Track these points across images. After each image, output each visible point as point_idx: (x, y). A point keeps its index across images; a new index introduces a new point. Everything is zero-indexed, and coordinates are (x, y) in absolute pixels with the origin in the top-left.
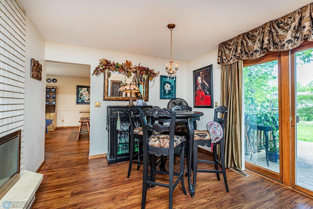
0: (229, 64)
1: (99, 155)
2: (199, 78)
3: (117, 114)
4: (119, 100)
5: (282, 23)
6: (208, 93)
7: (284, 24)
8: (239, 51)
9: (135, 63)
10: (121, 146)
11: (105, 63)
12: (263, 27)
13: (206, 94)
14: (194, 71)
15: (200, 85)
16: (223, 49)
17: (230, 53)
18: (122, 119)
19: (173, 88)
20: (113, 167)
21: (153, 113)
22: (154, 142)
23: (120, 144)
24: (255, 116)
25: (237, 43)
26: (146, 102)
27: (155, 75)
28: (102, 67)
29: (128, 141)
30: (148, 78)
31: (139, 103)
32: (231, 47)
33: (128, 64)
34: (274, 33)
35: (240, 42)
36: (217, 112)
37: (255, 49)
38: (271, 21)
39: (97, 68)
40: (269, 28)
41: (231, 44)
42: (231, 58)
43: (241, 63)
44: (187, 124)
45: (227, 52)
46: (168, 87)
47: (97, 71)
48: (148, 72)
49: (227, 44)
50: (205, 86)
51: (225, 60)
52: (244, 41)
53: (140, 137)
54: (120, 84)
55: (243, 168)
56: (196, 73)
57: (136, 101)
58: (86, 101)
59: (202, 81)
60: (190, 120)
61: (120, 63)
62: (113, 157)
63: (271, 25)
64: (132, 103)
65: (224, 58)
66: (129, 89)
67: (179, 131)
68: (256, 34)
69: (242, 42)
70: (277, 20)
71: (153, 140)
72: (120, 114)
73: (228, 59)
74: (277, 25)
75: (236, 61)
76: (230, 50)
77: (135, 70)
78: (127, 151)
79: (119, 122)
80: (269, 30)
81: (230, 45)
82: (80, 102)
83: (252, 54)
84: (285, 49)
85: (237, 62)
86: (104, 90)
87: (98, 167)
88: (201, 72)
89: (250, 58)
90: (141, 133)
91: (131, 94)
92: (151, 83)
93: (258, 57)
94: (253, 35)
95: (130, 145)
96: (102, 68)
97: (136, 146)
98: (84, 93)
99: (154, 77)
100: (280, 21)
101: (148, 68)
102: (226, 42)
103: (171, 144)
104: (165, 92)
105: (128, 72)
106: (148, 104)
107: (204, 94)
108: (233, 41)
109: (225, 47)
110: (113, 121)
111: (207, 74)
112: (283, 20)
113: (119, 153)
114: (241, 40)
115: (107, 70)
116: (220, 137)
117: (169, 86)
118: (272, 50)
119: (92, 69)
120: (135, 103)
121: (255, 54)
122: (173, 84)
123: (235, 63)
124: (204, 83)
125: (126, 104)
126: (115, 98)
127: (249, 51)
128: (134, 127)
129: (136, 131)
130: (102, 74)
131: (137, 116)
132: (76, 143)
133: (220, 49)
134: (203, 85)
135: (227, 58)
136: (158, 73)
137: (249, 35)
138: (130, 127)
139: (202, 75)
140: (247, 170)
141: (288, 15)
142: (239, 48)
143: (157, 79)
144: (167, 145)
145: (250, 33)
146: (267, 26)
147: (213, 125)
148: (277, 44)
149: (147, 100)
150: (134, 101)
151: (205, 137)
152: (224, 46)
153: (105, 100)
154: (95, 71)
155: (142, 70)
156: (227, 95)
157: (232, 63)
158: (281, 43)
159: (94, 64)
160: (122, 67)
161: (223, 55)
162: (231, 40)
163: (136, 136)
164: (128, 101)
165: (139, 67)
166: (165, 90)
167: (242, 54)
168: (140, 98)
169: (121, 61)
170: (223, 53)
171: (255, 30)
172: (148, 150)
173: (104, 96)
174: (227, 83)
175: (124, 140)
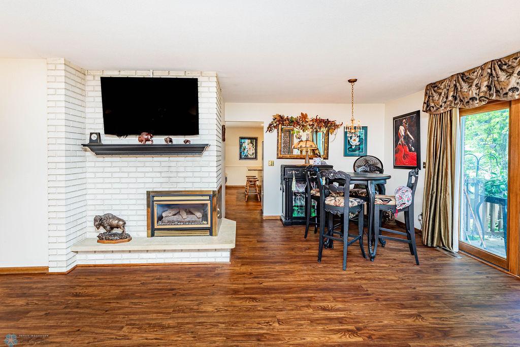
0: (438, 112)
1: (273, 217)
2: (402, 128)
3: (292, 173)
4: (293, 159)
5: (505, 64)
6: (413, 149)
7: (508, 66)
8: (450, 98)
9: (311, 116)
10: (296, 208)
11: (278, 118)
12: (482, 68)
13: (410, 150)
14: (394, 119)
15: (403, 138)
16: (430, 93)
17: (439, 98)
18: (297, 180)
19: (363, 141)
20: (289, 229)
21: (329, 175)
22: (330, 201)
23: (295, 206)
24: (490, 183)
25: (449, 86)
26: (325, 160)
27: (337, 126)
28: (276, 123)
29: (304, 203)
30: (328, 131)
31: (316, 162)
32: (440, 91)
33: (304, 116)
34: (494, 77)
35: (452, 85)
36: (411, 176)
37: (471, 96)
38: (492, 61)
39: (270, 125)
40: (489, 71)
41: (442, 87)
42: (441, 106)
43: (456, 112)
44: (367, 187)
45: (436, 97)
46: (355, 142)
47: (270, 128)
48: (328, 123)
49: (436, 86)
50: (409, 139)
51: (433, 107)
52: (458, 84)
53: (317, 199)
54: (290, 132)
55: (456, 249)
56: (397, 121)
57: (312, 159)
58: (249, 156)
59: (405, 133)
60: (371, 183)
61: (295, 117)
62: (289, 219)
63: (491, 66)
64: (309, 162)
65: (432, 104)
66: (305, 146)
67: (363, 195)
68: (473, 76)
69: (455, 86)
70: (500, 60)
71: (329, 199)
72: (295, 174)
73: (438, 106)
74: (499, 66)
75: (449, 109)
76: (440, 94)
77: (311, 123)
78: (303, 215)
79: (294, 182)
80: (488, 73)
81: (439, 88)
82: (243, 157)
83: (468, 102)
84: (509, 98)
85: (451, 111)
86: (278, 148)
87: (275, 227)
88: (404, 120)
89: (466, 106)
90: (318, 194)
91: (307, 152)
92: (331, 137)
93: (477, 105)
94: (469, 78)
95: (307, 208)
96: (275, 125)
97: (313, 210)
98: (247, 147)
99: (336, 130)
100: (505, 62)
101: (328, 120)
102: (435, 83)
103: (346, 203)
104: (351, 147)
105: (303, 126)
106: (328, 163)
107: (408, 150)
108: (444, 83)
109: (434, 90)
110: (288, 181)
111: (413, 123)
112: (507, 61)
113: (294, 216)
114: (455, 82)
115: (280, 126)
116: (407, 202)
117: (357, 139)
118: (494, 98)
119: (266, 126)
120: (312, 162)
121: (471, 102)
122: (363, 136)
123: (448, 111)
124: (408, 135)
125: (301, 162)
126: (288, 156)
127: (464, 98)
128: (311, 189)
129: (313, 192)
130: (276, 130)
131: (314, 177)
132: (245, 203)
133: (427, 93)
134: (406, 137)
135: (435, 106)
136: (341, 124)
137: (464, 77)
138: (306, 189)
139: (406, 124)
140: (460, 251)
141: (514, 54)
142: (452, 94)
143: (340, 133)
144: (342, 205)
145: (466, 74)
146: (486, 68)
147: (401, 190)
148: (499, 92)
149: (326, 158)
150: (310, 159)
151: (388, 202)
152: (433, 87)
153: (279, 158)
154: (268, 128)
155: (320, 122)
156: (435, 154)
157: (442, 112)
158: (503, 91)
159: (267, 120)
160: (296, 121)
161: (431, 101)
162: (442, 82)
163: (313, 197)
164: (304, 159)
165: (316, 120)
166: (351, 145)
167: (455, 101)
168: (317, 155)
169: (296, 115)
170: (431, 98)
171: (473, 71)
172: (324, 207)
173: (278, 154)
174: (435, 138)
175: (299, 202)
